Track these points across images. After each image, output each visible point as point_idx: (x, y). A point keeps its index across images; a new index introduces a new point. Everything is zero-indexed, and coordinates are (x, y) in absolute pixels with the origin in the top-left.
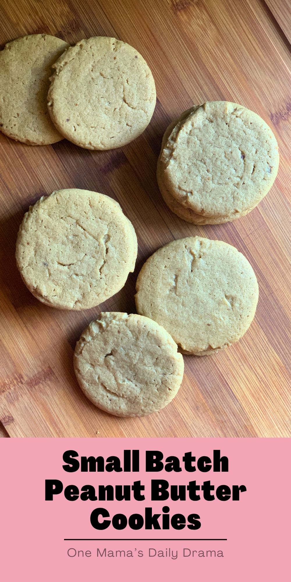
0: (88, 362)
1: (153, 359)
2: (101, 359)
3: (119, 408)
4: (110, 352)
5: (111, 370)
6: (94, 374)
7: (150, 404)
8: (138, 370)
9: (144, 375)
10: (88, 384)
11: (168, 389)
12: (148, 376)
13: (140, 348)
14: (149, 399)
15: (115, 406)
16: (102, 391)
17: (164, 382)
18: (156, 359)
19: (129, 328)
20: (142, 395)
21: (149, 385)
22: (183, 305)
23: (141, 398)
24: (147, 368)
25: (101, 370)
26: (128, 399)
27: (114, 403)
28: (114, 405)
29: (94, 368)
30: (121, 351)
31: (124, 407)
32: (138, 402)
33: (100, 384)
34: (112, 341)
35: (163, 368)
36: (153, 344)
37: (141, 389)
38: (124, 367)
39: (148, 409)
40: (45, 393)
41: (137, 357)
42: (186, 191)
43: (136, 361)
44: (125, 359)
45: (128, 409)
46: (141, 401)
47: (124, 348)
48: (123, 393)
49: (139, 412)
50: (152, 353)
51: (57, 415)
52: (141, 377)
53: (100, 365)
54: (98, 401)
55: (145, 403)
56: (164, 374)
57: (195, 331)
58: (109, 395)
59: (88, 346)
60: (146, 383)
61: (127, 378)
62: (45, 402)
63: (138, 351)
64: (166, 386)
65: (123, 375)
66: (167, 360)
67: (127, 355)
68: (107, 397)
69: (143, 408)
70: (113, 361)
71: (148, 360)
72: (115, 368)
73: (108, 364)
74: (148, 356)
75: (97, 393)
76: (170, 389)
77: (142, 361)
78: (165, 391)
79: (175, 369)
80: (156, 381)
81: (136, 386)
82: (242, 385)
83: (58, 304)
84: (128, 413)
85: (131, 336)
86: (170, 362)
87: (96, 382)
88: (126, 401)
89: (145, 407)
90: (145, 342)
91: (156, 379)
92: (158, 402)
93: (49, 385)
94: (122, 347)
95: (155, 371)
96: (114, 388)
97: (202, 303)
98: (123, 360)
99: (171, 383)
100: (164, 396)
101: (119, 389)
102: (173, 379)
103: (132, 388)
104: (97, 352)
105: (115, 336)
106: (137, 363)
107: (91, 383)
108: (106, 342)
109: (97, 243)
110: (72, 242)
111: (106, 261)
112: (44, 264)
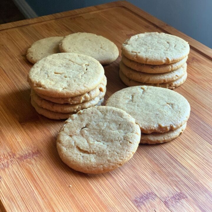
0: (68, 135)
1: (116, 125)
2: (78, 131)
3: (89, 161)
4: (85, 126)
5: (85, 136)
6: (71, 141)
7: (114, 154)
8: (105, 133)
9: (110, 136)
10: (66, 148)
11: (129, 142)
12: (113, 136)
13: (108, 120)
14: (114, 151)
15: (86, 161)
16: (77, 151)
17: (126, 139)
18: (119, 125)
19: (100, 110)
20: (108, 149)
21: (114, 142)
22: (138, 106)
23: (108, 151)
24: (112, 131)
25: (77, 137)
26: (97, 154)
27: (86, 158)
28: (85, 159)
29: (72, 138)
30: (93, 123)
31: (94, 161)
32: (105, 154)
33: (75, 147)
34: (86, 119)
35: (125, 130)
36: (117, 116)
37: (108, 146)
38: (95, 134)
39: (113, 159)
40: (30, 163)
41: (105, 125)
42: (136, 53)
43: (104, 128)
44: (96, 128)
45: (97, 161)
46: (108, 153)
47: (95, 122)
48: (93, 149)
49: (106, 162)
50: (116, 121)
51: (37, 176)
52: (107, 137)
53: (77, 135)
54: (73, 159)
55: (111, 154)
56: (126, 133)
57: (148, 117)
58: (82, 154)
59: (68, 125)
60: (112, 141)
61: (96, 140)
62: (30, 168)
63: (106, 121)
64: (127, 140)
65: (94, 138)
66: (128, 124)
67: (98, 125)
68: (81, 155)
69: (109, 158)
70: (87, 131)
71: (113, 125)
72: (88, 135)
73: (83, 133)
74: (113, 124)
75: (72, 153)
76: (130, 143)
77: (108, 127)
78: (127, 144)
79: (133, 130)
80: (119, 139)
81: (104, 144)
82: (189, 161)
83: (51, 89)
84: (96, 164)
85: (101, 114)
86: (129, 125)
87: (73, 145)
88: (96, 156)
89: (111, 157)
90: (111, 116)
91: (119, 137)
92: (121, 152)
93: (35, 159)
94: (94, 121)
95: (118, 132)
96: (86, 147)
97: (151, 105)
98: (94, 129)
99: (131, 137)
100: (126, 148)
101: (90, 147)
102: (132, 135)
103: (100, 145)
104: (75, 127)
105: (89, 116)
106: (105, 129)
107: (68, 148)
108: (82, 120)
109: (81, 66)
110: (65, 66)
111: (86, 73)
112: (46, 73)
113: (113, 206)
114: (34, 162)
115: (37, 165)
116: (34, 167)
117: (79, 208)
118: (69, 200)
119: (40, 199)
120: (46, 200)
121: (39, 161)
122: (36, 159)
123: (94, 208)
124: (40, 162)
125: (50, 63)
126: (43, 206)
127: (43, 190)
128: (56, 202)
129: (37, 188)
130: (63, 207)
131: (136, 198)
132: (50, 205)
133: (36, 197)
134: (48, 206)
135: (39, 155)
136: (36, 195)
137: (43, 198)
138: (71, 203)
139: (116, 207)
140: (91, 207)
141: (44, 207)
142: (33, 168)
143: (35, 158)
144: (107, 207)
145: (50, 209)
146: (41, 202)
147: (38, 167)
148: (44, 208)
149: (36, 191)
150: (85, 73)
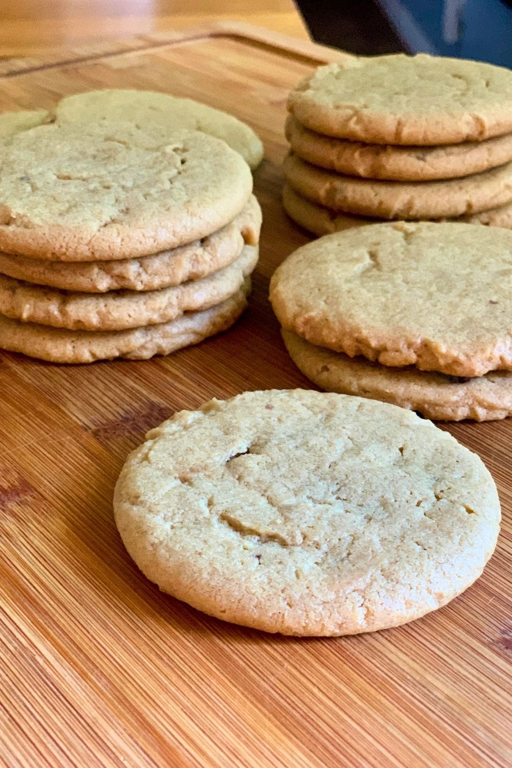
42: (353, 108)
57: (460, 315)
93: (14, 515)
97: (457, 275)
109: (159, 154)
110: (94, 157)
111: (185, 171)
112: (22, 179)
113: (418, 678)
114: (13, 527)
115: (31, 538)
116: (16, 545)
117: (261, 701)
118: (209, 671)
119: (68, 678)
120: (99, 680)
121: (35, 519)
122: (21, 515)
123: (332, 695)
124: (39, 522)
125: (34, 150)
126: (89, 710)
127: (78, 639)
128: (150, 685)
129: (48, 634)
130: (185, 701)
131: (504, 632)
132: (123, 701)
133: (49, 670)
134: (113, 705)
135: (29, 499)
136: (47, 661)
137: (85, 674)
138: (220, 681)
139: (429, 678)
140: (316, 691)
141: (95, 713)
142: (12, 551)
143: (16, 509)
144: (391, 685)
145: (128, 721)
146: (78, 690)
147: (36, 542)
148: (101, 720)
149: (45, 646)
150: (179, 173)
